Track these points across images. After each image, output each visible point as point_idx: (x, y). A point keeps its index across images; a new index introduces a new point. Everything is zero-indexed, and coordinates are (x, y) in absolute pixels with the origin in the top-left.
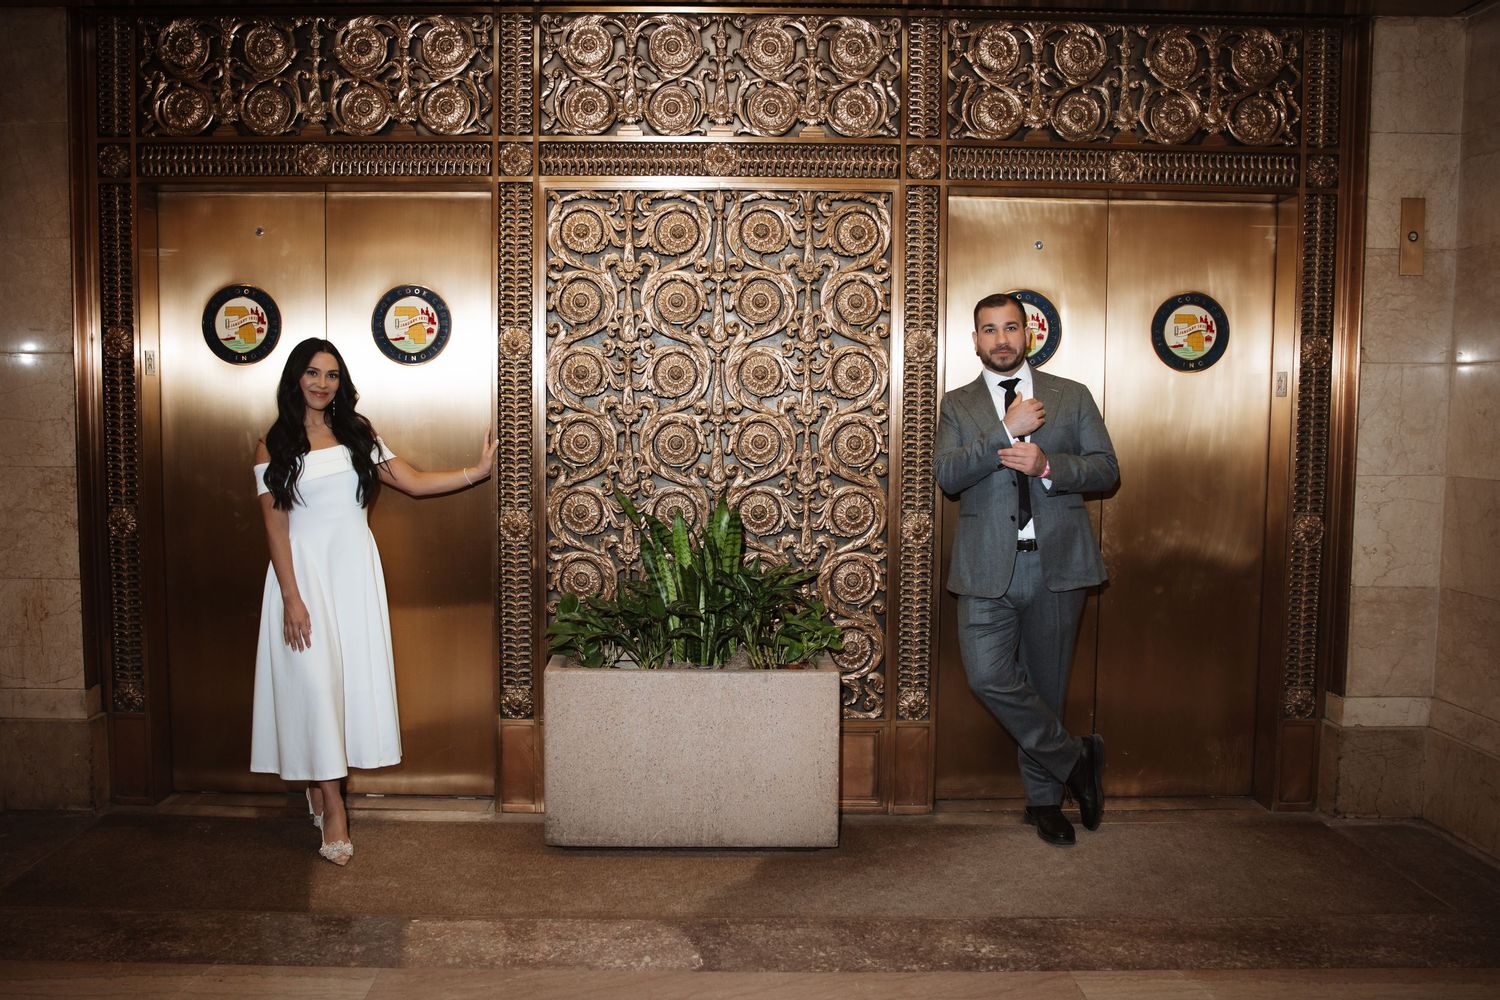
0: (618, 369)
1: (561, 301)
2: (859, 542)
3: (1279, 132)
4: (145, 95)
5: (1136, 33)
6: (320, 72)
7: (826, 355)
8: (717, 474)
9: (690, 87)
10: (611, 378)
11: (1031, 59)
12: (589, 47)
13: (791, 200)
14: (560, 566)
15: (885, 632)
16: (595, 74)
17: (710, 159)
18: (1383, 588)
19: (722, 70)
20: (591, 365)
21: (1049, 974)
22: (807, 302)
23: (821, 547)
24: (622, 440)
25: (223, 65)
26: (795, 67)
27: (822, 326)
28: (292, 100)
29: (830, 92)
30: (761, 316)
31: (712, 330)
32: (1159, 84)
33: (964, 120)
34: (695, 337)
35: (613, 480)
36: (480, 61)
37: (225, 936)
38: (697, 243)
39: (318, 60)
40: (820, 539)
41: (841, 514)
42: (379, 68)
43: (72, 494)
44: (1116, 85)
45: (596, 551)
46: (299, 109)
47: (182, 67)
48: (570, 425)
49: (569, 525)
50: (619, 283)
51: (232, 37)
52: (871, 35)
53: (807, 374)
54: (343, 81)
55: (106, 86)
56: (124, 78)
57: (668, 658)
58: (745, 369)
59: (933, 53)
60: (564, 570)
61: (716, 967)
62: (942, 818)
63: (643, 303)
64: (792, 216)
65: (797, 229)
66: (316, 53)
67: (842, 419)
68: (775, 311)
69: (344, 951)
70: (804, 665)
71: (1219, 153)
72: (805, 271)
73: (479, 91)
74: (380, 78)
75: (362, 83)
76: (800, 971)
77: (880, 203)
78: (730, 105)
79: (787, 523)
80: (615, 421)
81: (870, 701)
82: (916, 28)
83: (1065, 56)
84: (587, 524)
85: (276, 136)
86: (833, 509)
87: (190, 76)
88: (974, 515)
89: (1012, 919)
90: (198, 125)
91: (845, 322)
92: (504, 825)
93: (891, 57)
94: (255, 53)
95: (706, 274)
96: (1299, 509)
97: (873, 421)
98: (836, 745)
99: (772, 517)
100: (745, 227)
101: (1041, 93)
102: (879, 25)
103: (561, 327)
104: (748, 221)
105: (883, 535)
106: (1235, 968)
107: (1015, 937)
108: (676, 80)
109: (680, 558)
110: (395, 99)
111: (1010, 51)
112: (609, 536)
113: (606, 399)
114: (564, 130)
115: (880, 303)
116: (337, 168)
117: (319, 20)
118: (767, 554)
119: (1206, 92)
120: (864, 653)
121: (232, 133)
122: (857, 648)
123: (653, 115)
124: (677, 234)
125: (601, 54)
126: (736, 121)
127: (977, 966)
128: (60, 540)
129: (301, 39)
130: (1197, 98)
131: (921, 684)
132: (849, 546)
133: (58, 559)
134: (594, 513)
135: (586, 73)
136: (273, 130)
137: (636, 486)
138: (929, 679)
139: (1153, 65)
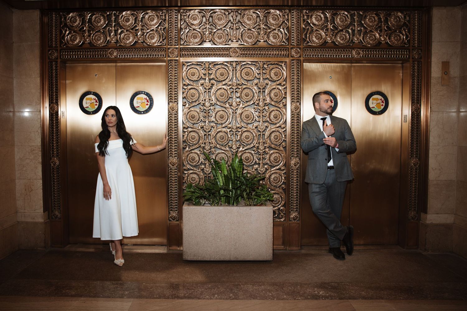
0: (204, 115)
1: (187, 95)
2: (278, 167)
3: (404, 42)
4: (62, 35)
5: (359, 13)
6: (114, 28)
7: (267, 111)
8: (234, 147)
9: (225, 31)
10: (202, 118)
11: (328, 22)
12: (195, 19)
13: (256, 64)
14: (187, 175)
15: (285, 195)
16: (197, 27)
17: (231, 52)
18: (438, 180)
19: (235, 26)
20: (196, 114)
21: (342, 301)
22: (261, 95)
23: (266, 169)
24: (206, 137)
25: (86, 26)
26: (256, 25)
27: (266, 102)
28: (106, 36)
29: (268, 32)
30: (247, 99)
31: (233, 103)
32: (366, 28)
33: (308, 40)
34: (227, 105)
35: (203, 149)
36: (162, 24)
37: (86, 288)
38: (228, 77)
39: (114, 24)
40: (266, 166)
41: (272, 159)
42: (132, 26)
43: (40, 154)
44: (353, 29)
45: (198, 170)
46: (108, 38)
47: (74, 27)
48: (190, 132)
49: (189, 162)
50: (204, 90)
51: (88, 17)
52: (279, 15)
53: (261, 116)
54: (121, 30)
55: (51, 32)
56: (56, 30)
57: (220, 203)
58: (243, 115)
59: (298, 20)
60: (188, 176)
61: (238, 298)
62: (303, 251)
63: (212, 95)
64: (256, 69)
65: (258, 73)
66: (113, 22)
67: (272, 130)
68: (251, 98)
69: (122, 293)
70: (261, 205)
71: (385, 49)
72: (261, 85)
73: (162, 33)
74: (132, 29)
75: (127, 31)
76: (264, 299)
77: (283, 65)
78: (237, 36)
79: (256, 162)
80: (203, 131)
81: (281, 216)
82: (293, 13)
83: (338, 20)
84: (195, 162)
85: (101, 46)
86: (270, 157)
87: (76, 29)
88: (313, 159)
89: (328, 283)
90: (78, 44)
91: (273, 101)
92: (170, 254)
93: (286, 21)
94: (95, 22)
95: (231, 87)
96: (412, 156)
97: (281, 131)
98: (272, 229)
99: (251, 160)
100: (242, 72)
101: (331, 32)
102: (282, 12)
103: (187, 103)
104: (243, 71)
105: (285, 165)
106: (400, 299)
107: (330, 289)
108: (221, 29)
109: (224, 172)
110: (137, 35)
111: (321, 19)
112: (202, 166)
113: (201, 124)
114: (187, 44)
115: (283, 95)
116: (120, 56)
117: (114, 12)
118: (250, 171)
119: (381, 31)
120: (279, 201)
121: (88, 46)
122: (277, 199)
123: (214, 39)
124: (222, 75)
125: (198, 21)
126: (239, 41)
127: (319, 298)
128: (36, 168)
129: (109, 18)
130: (378, 33)
131: (297, 210)
132: (275, 168)
133: (35, 173)
134: (197, 159)
135: (194, 27)
136: (100, 45)
137: (210, 151)
138: (299, 209)
139: (365, 23)
